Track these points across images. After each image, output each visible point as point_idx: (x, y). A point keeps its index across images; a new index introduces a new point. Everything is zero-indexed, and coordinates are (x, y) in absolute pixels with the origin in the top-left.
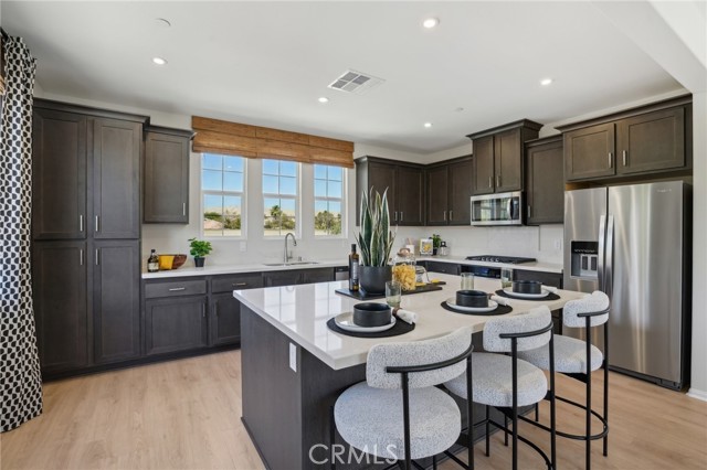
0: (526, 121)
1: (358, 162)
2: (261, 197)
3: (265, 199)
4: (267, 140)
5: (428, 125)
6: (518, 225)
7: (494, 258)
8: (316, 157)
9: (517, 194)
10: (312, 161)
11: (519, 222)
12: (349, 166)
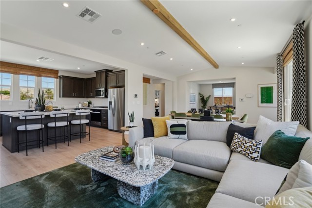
0: (106, 70)
1: (60, 76)
2: (19, 87)
3: (21, 88)
4: (22, 69)
5: (79, 68)
6: (103, 98)
7: (100, 107)
8: (43, 75)
9: (104, 89)
10: (41, 76)
11: (104, 96)
12: (57, 78)
